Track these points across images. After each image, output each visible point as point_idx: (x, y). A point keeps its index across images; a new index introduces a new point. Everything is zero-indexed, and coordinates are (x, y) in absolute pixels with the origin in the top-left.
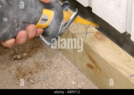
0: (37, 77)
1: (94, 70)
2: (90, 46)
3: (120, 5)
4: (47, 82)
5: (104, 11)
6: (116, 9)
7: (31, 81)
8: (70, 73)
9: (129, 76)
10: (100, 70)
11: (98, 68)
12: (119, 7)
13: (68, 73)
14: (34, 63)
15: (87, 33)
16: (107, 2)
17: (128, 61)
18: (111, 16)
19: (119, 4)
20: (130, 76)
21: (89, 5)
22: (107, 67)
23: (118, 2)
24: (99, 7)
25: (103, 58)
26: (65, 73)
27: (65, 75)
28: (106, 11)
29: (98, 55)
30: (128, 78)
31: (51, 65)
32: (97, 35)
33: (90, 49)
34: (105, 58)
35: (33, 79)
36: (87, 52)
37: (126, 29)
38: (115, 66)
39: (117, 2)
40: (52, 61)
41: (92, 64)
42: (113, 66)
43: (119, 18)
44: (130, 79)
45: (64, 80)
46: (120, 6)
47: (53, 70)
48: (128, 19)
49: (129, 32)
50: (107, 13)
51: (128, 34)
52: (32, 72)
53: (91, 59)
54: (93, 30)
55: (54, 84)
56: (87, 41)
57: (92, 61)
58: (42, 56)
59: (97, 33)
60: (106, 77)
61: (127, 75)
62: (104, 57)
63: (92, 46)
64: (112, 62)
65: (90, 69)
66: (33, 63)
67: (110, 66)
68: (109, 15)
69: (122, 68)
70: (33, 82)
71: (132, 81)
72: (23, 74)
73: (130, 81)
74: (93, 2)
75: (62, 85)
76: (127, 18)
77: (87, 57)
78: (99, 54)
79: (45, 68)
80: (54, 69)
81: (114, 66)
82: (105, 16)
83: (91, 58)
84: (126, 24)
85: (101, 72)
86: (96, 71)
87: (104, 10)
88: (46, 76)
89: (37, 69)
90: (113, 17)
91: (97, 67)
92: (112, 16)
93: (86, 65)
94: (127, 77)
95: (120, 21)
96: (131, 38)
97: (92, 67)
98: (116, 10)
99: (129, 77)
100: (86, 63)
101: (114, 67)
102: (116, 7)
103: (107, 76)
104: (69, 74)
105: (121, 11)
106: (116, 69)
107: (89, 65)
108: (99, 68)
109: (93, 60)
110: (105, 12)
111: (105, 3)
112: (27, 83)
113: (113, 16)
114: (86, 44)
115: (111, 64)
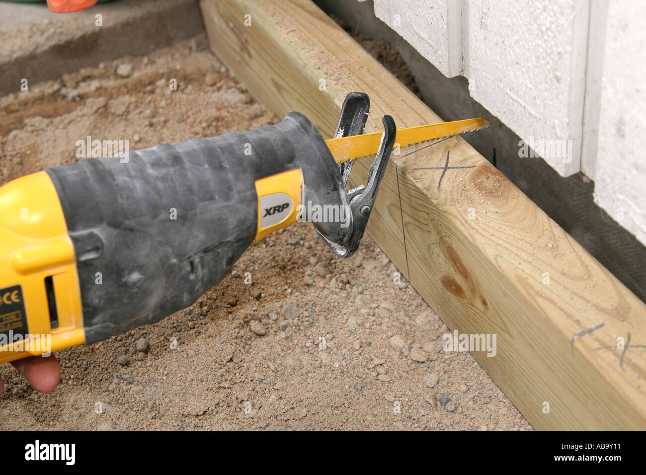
0: (278, 313)
1: (465, 301)
2: (450, 217)
3: (558, 74)
4: (309, 333)
5: (506, 93)
6: (546, 90)
7: (255, 326)
8: (392, 308)
9: (575, 334)
10: (484, 303)
11: (477, 295)
12: (555, 81)
13: (383, 305)
14: (273, 264)
15: (446, 168)
16: (517, 63)
17: (581, 278)
18: (530, 114)
19: (555, 70)
20: (580, 335)
21: (463, 71)
22: (505, 294)
23: (551, 62)
24: (492, 78)
25: (493, 261)
26: (374, 305)
27: (371, 312)
28: (512, 95)
29: (478, 250)
30: (573, 341)
31: (328, 276)
32: (483, 178)
33: (452, 228)
34: (500, 260)
35: (264, 321)
36: (441, 238)
37: (581, 163)
38: (531, 292)
39: (548, 63)
40: (333, 261)
41: (459, 280)
42: (524, 292)
43: (556, 121)
44: (577, 344)
45: (368, 331)
46: (558, 80)
47: (332, 292)
48: (586, 126)
49: (589, 173)
50: (517, 102)
51: (588, 181)
52: (263, 295)
53: (455, 263)
54: (471, 157)
55: (332, 342)
56: (442, 196)
57: (458, 268)
58: (302, 242)
59: (483, 170)
60: (503, 330)
61: (570, 330)
62: (496, 260)
63: (456, 217)
64: (520, 279)
65: (453, 298)
66: (269, 265)
67: (516, 290)
68: (525, 108)
69: (552, 302)
70: (263, 331)
71: (584, 352)
72: (232, 300)
73: (577, 350)
74: (471, 60)
75: (357, 347)
76: (583, 125)
77: (442, 255)
78: (480, 247)
79: (308, 285)
80: (338, 290)
81: (529, 294)
82: (511, 112)
83: (453, 258)
84: (579, 144)
85: (487, 309)
86: (472, 305)
87: (508, 91)
88: (306, 314)
89: (282, 286)
90: (535, 117)
91: (473, 291)
92: (533, 112)
93: (440, 283)
94: (570, 336)
95: (559, 134)
96: (594, 195)
97: (457, 290)
98: (546, 94)
99: (576, 338)
100: (440, 275)
101: (528, 297)
102: (546, 83)
103: (506, 326)
104: (388, 310)
105: (561, 97)
106: (534, 304)
107: (448, 282)
108: (481, 297)
109: (463, 266)
110: (512, 98)
111: (509, 68)
112: (242, 332)
113: (538, 115)
114: (441, 208)
115: (519, 286)
